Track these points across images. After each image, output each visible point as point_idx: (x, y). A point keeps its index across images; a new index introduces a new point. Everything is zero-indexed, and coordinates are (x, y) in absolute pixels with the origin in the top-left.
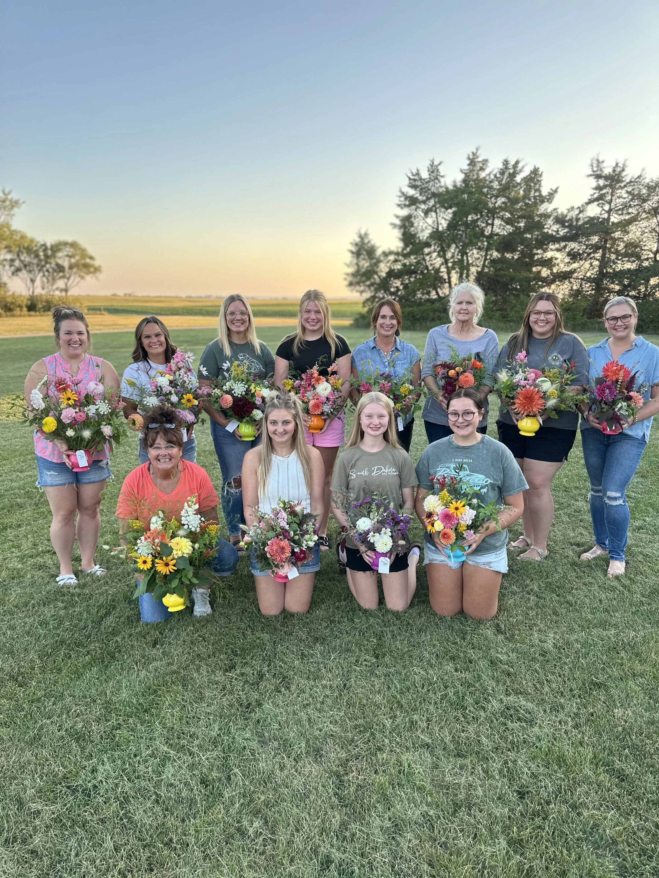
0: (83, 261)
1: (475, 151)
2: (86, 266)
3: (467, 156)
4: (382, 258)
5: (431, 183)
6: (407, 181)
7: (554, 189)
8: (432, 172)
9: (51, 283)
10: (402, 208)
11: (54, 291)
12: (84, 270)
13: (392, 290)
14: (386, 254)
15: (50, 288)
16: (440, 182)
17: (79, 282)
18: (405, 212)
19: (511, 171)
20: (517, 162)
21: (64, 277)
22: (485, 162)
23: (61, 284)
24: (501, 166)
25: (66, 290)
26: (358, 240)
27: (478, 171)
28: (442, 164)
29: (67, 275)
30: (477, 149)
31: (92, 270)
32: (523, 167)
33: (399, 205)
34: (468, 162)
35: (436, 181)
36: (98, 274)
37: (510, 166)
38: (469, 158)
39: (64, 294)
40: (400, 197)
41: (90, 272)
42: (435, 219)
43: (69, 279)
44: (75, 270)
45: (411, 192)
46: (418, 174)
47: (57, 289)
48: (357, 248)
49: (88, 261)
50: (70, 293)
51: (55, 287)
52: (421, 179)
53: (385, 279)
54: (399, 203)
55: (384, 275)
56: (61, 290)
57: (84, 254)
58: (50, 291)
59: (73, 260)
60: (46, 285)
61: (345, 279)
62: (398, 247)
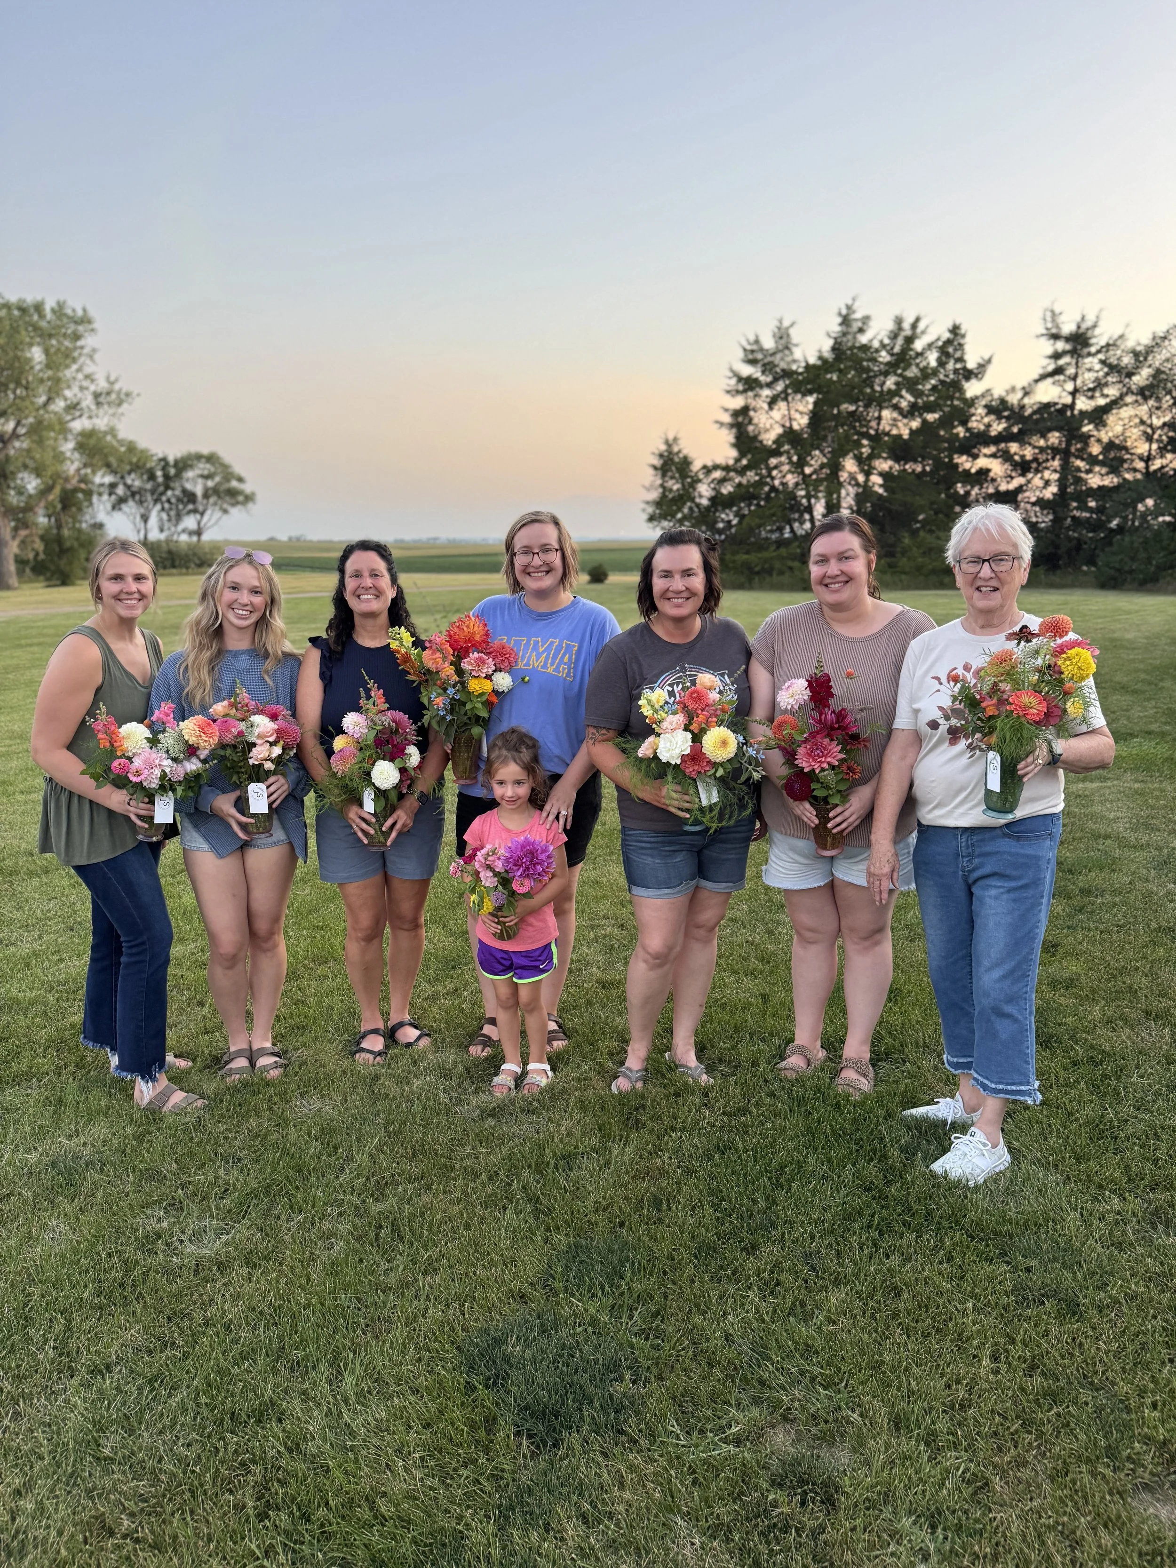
0: (226, 486)
1: (850, 302)
2: (233, 493)
3: (836, 311)
4: (701, 476)
5: (779, 356)
6: (741, 354)
7: (986, 357)
8: (781, 338)
9: (174, 521)
10: (733, 396)
11: (179, 534)
12: (227, 498)
13: (721, 525)
14: (708, 470)
15: (173, 529)
16: (792, 353)
17: (220, 519)
18: (738, 402)
19: (908, 332)
20: (918, 320)
21: (195, 511)
22: (866, 319)
23: (190, 522)
24: (890, 326)
25: (199, 533)
26: (663, 447)
27: (855, 333)
28: (795, 326)
29: (201, 508)
30: (854, 299)
31: (241, 498)
32: (927, 327)
33: (728, 392)
34: (839, 320)
35: (787, 352)
36: (250, 505)
37: (906, 325)
38: (840, 314)
39: (195, 538)
40: (730, 378)
41: (237, 503)
42: (786, 413)
43: (202, 514)
44: (212, 500)
45: (747, 370)
46: (757, 342)
47: (184, 531)
48: (661, 462)
49: (234, 484)
50: (205, 537)
51: (180, 527)
52: (761, 350)
53: (708, 509)
54: (729, 388)
55: (705, 502)
56: (191, 533)
57: (228, 474)
58: (172, 535)
59: (210, 484)
60: (166, 525)
61: (644, 510)
62: (728, 458)
